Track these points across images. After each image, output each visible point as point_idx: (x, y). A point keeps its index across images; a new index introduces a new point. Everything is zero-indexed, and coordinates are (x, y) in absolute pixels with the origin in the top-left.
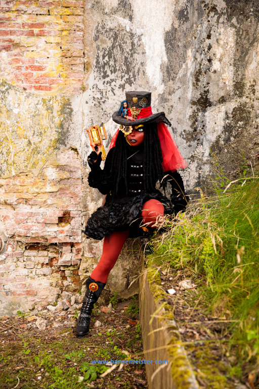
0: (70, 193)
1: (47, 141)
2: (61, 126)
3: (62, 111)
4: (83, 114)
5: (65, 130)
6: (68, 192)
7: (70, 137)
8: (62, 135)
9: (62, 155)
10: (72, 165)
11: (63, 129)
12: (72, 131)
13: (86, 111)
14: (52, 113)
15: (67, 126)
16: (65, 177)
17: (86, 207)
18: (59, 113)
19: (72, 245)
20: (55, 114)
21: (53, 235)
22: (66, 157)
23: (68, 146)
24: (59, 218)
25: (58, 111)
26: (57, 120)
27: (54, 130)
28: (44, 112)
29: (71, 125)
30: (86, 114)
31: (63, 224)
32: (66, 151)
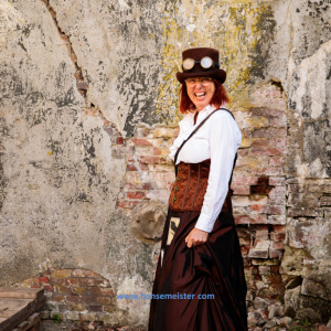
0: (269, 149)
1: (236, 72)
2: (258, 48)
3: (259, 26)
4: (292, 28)
5: (263, 54)
6: (265, 148)
7: (271, 65)
8: (258, 62)
9: (258, 92)
10: (272, 107)
11: (260, 52)
12: (274, 56)
13: (297, 25)
14: (244, 29)
15: (266, 48)
16: (261, 125)
17: (293, 171)
18: (255, 29)
19: (271, 228)
20: (249, 30)
21: (242, 212)
22: (263, 95)
23: (268, 78)
24: (252, 187)
25: (253, 26)
26: (251, 40)
27: (247, 54)
28: (232, 28)
29: (273, 47)
30: (296, 29)
31: (257, 197)
32: (265, 86)
